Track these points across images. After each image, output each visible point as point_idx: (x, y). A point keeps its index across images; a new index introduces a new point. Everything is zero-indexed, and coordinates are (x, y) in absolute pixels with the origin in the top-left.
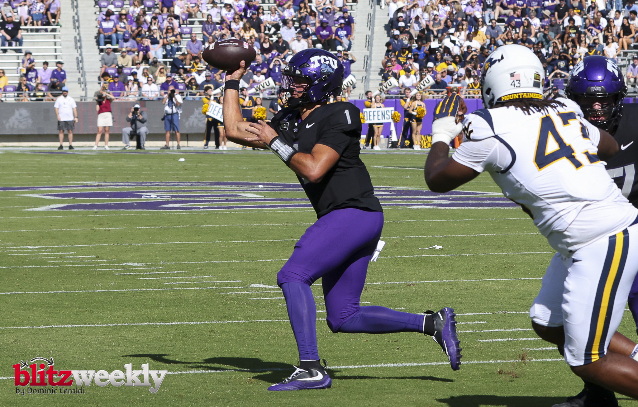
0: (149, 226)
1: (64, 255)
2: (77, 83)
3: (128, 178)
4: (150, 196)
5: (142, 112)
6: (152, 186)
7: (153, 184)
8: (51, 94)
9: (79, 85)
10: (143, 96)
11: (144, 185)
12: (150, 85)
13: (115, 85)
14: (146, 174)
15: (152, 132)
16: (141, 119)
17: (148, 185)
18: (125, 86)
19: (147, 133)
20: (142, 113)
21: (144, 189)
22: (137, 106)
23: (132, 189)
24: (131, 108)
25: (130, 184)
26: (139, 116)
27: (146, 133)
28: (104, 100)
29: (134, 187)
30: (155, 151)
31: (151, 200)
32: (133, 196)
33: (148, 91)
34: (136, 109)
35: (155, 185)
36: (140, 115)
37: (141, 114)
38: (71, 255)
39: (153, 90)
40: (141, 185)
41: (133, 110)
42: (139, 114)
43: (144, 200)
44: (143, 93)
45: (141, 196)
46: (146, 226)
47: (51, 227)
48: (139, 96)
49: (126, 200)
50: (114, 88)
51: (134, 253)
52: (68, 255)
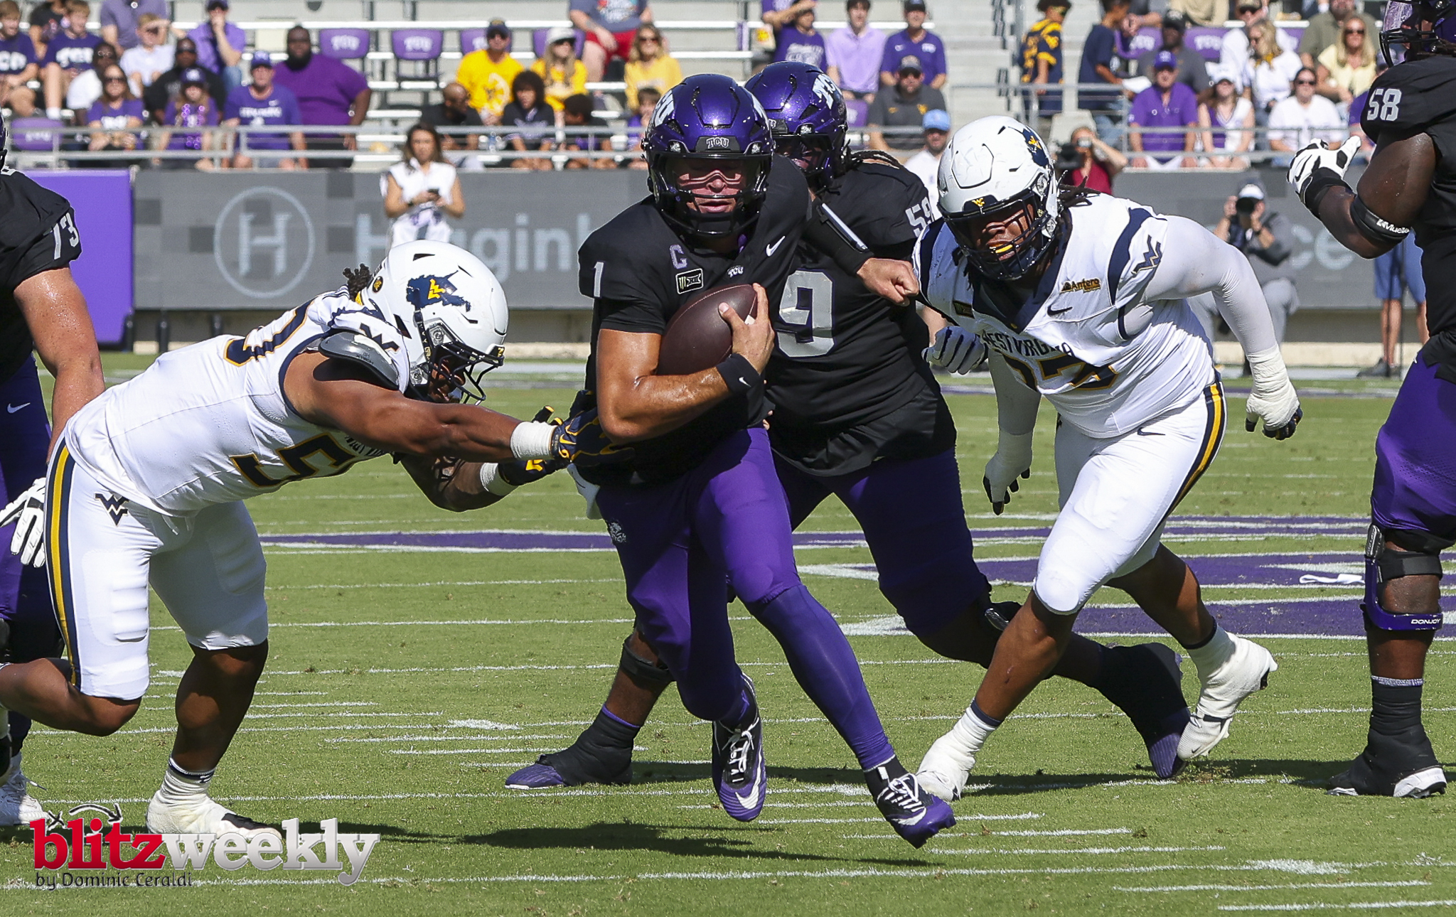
0: (1346, 705)
1: (997, 825)
2: (994, 92)
3: (1226, 501)
4: (1335, 575)
5: (1274, 215)
6: (1339, 536)
7: (1337, 526)
8: (885, 136)
9: (1003, 100)
10: (1273, 149)
11: (1300, 531)
12: (1305, 101)
13: (1161, 100)
14: (1301, 484)
15: (1310, 304)
16: (1266, 245)
17: (1316, 531)
18: (1199, 104)
19: (1293, 310)
20: (1272, 223)
21: (1304, 545)
22: (1252, 191)
23: (1251, 545)
24: (1225, 201)
25: (1238, 524)
26: (1257, 234)
27: (1287, 307)
28: (1082, 166)
29: (1259, 538)
30: (1323, 383)
31: (1338, 593)
32: (1262, 577)
33: (1299, 130)
34: (1247, 205)
35: (1351, 531)
36: (1265, 232)
37: (1267, 224)
38: (1026, 825)
39: (1316, 123)
40: (1289, 530)
41: (1230, 209)
42: (1257, 226)
43: (1311, 593)
44: (1273, 136)
45: (1295, 576)
46: (1332, 704)
47: (926, 705)
48: (1257, 148)
49: (1232, 594)
50: (1154, 112)
51: (1292, 821)
52: (1014, 825)
